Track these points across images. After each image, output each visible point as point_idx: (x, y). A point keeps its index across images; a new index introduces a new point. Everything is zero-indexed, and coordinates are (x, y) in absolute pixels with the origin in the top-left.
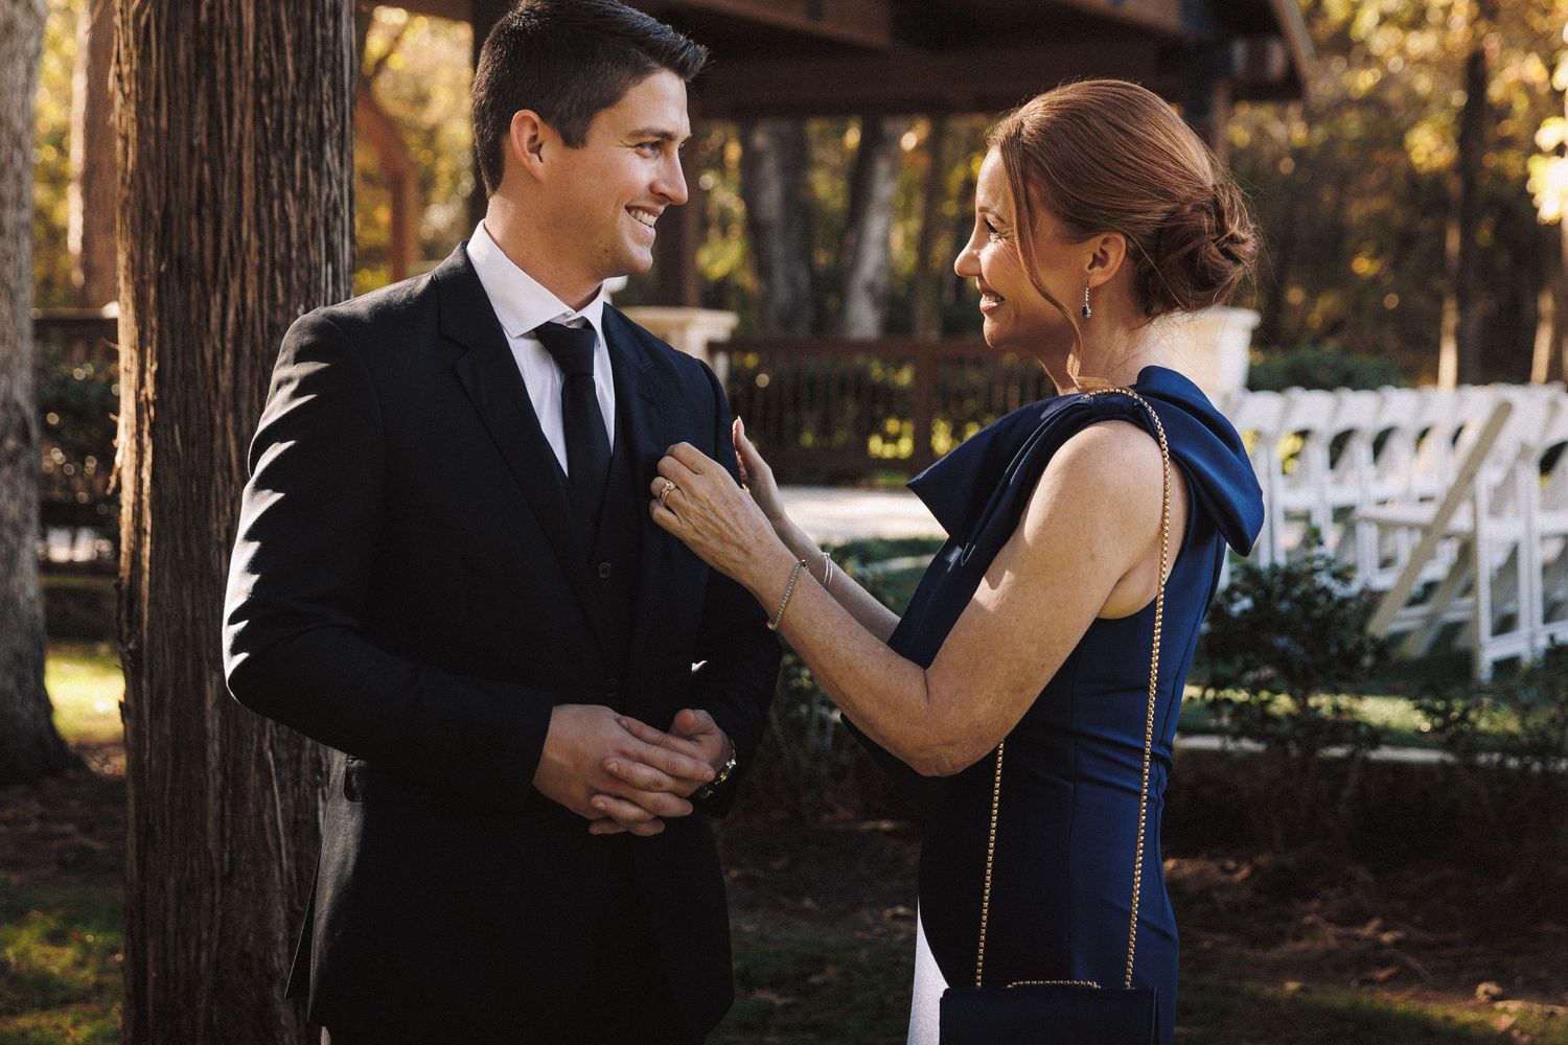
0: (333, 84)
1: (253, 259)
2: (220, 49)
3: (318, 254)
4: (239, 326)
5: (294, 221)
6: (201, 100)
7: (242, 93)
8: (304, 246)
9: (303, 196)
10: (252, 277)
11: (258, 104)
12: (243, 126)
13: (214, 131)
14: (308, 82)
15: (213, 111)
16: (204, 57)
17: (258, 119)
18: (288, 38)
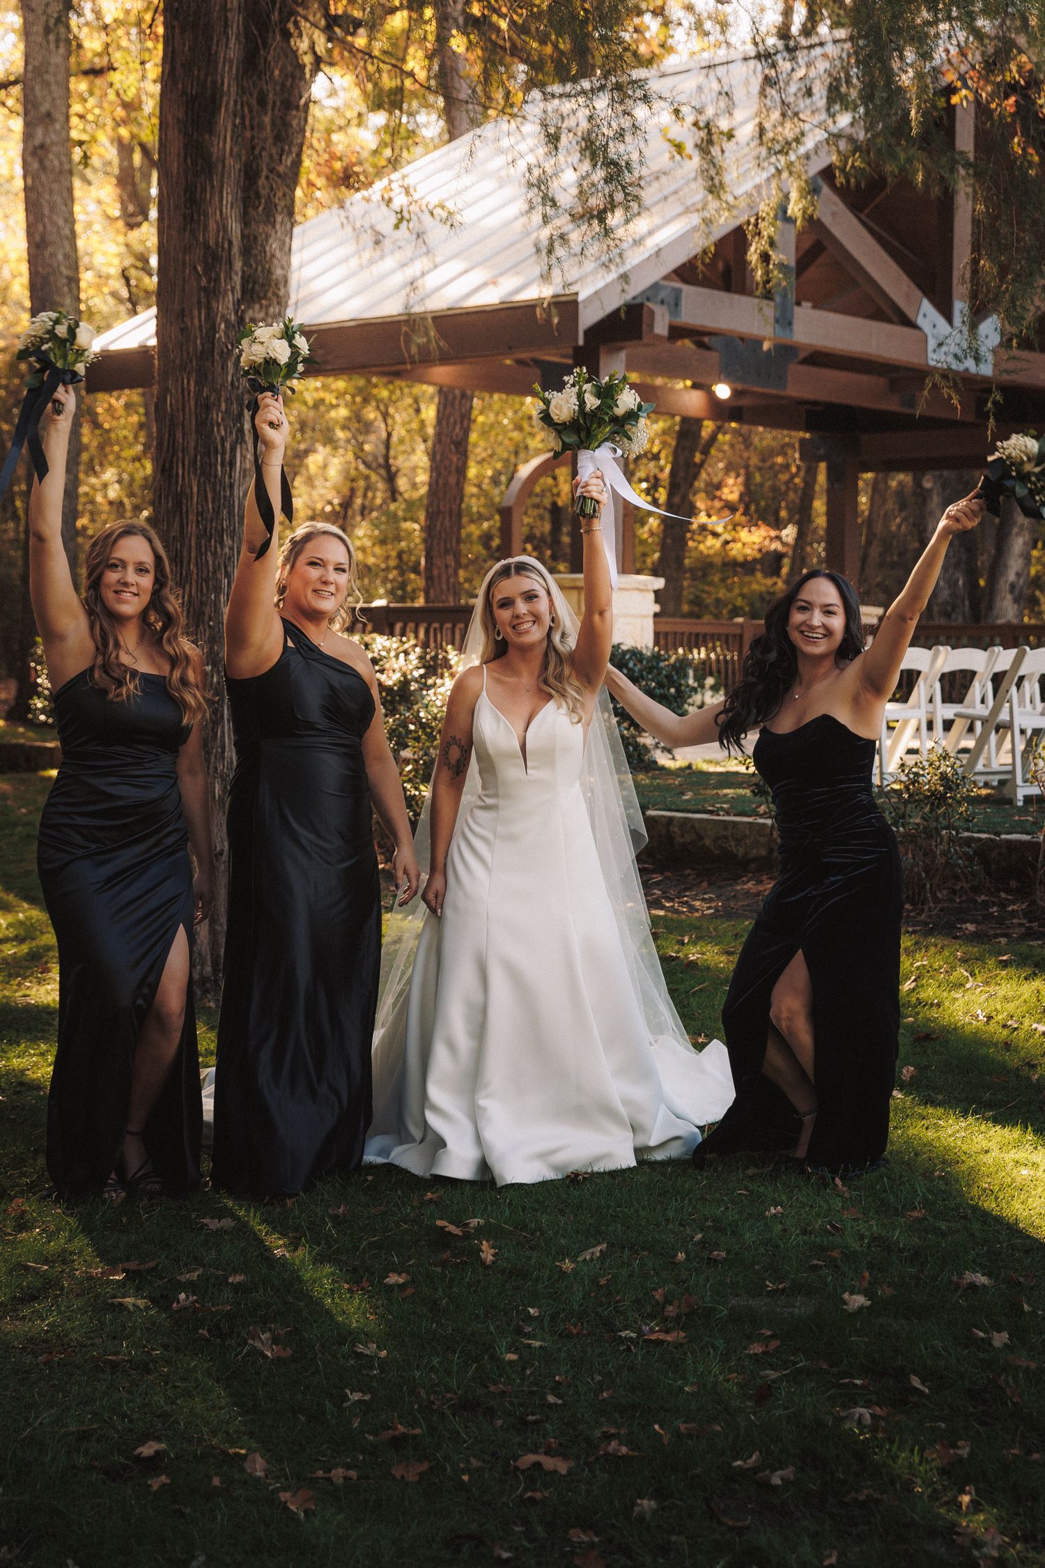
0: (229, 513)
1: (194, 577)
2: (184, 501)
3: (221, 575)
4: (189, 601)
5: (210, 563)
6: (177, 519)
7: (192, 517)
8: (214, 572)
9: (215, 554)
10: (194, 584)
11: (198, 521)
12: (192, 528)
13: (182, 531)
14: (217, 512)
15: (182, 524)
16: (178, 504)
17: (197, 527)
18: (210, 496)
